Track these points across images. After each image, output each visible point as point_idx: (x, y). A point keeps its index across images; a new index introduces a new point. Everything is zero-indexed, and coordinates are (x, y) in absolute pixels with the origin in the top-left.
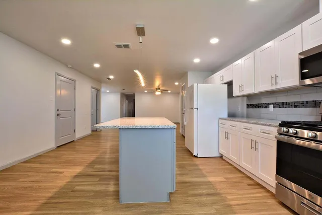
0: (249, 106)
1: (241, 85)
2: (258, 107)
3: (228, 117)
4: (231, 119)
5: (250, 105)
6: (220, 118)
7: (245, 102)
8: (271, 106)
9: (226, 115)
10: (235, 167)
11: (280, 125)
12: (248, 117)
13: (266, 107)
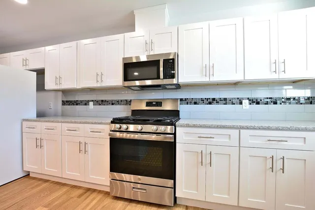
0: (64, 103)
1: (58, 77)
2: (77, 104)
3: (37, 117)
4: (42, 119)
5: (67, 101)
6: (24, 120)
7: (60, 98)
8: (91, 104)
9: (33, 115)
10: (53, 182)
11: (112, 122)
12: (63, 115)
13: (86, 104)
